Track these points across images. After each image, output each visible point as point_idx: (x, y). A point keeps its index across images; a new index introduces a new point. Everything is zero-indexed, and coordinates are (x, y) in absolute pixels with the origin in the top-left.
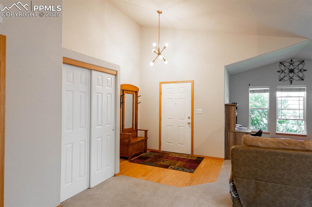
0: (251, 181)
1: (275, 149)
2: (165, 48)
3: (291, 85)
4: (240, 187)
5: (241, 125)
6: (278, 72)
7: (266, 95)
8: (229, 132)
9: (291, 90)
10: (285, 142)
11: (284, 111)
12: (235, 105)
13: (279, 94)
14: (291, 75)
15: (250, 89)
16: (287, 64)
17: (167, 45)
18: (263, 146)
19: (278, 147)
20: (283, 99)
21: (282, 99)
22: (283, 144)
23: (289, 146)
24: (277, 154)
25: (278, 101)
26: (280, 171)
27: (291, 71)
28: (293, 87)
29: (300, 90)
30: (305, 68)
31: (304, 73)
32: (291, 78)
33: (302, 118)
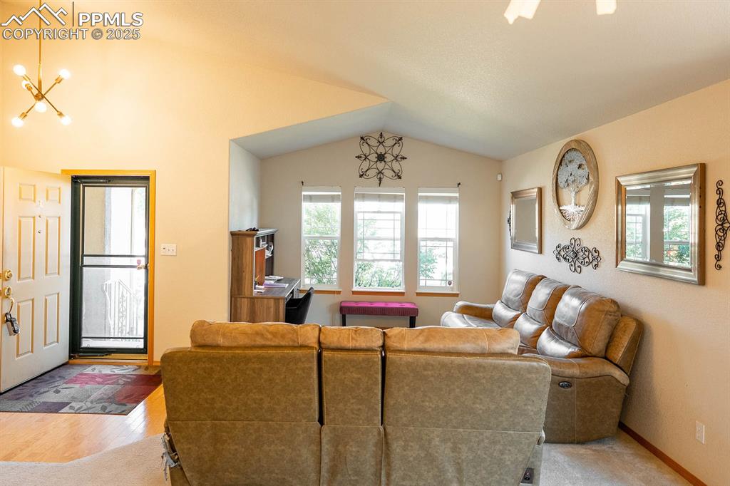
0: (204, 425)
1: (246, 347)
2: (59, 81)
3: (380, 188)
4: (182, 441)
5: (280, 278)
6: (358, 157)
7: (336, 207)
8: (239, 299)
9: (379, 198)
10: (268, 331)
11: (370, 244)
12: (254, 235)
13: (359, 206)
14: (381, 165)
15: (304, 193)
16: (373, 142)
17: (65, 73)
18: (227, 344)
19: (253, 343)
20: (367, 216)
21: (365, 218)
22: (262, 335)
23: (271, 339)
24: (247, 360)
25: (357, 220)
26: (254, 393)
27: (381, 158)
28: (383, 191)
29: (395, 198)
30: (403, 154)
31: (403, 163)
32: (380, 172)
33: (398, 257)
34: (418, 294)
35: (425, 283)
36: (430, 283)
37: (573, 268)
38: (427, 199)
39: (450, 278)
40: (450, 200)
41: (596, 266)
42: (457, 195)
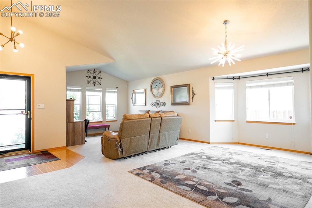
3: (94, 87)
6: (87, 77)
8: (68, 123)
9: (94, 91)
13: (87, 93)
14: (94, 80)
15: (68, 88)
16: (92, 72)
20: (90, 97)
27: (94, 77)
28: (95, 89)
29: (99, 91)
30: (101, 77)
31: (101, 80)
32: (94, 82)
33: (99, 110)
34: (106, 121)
35: (108, 118)
36: (109, 118)
37: (157, 107)
38: (108, 92)
39: (114, 116)
40: (114, 92)
41: (165, 106)
42: (116, 91)
